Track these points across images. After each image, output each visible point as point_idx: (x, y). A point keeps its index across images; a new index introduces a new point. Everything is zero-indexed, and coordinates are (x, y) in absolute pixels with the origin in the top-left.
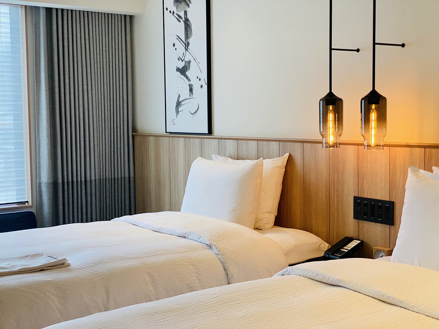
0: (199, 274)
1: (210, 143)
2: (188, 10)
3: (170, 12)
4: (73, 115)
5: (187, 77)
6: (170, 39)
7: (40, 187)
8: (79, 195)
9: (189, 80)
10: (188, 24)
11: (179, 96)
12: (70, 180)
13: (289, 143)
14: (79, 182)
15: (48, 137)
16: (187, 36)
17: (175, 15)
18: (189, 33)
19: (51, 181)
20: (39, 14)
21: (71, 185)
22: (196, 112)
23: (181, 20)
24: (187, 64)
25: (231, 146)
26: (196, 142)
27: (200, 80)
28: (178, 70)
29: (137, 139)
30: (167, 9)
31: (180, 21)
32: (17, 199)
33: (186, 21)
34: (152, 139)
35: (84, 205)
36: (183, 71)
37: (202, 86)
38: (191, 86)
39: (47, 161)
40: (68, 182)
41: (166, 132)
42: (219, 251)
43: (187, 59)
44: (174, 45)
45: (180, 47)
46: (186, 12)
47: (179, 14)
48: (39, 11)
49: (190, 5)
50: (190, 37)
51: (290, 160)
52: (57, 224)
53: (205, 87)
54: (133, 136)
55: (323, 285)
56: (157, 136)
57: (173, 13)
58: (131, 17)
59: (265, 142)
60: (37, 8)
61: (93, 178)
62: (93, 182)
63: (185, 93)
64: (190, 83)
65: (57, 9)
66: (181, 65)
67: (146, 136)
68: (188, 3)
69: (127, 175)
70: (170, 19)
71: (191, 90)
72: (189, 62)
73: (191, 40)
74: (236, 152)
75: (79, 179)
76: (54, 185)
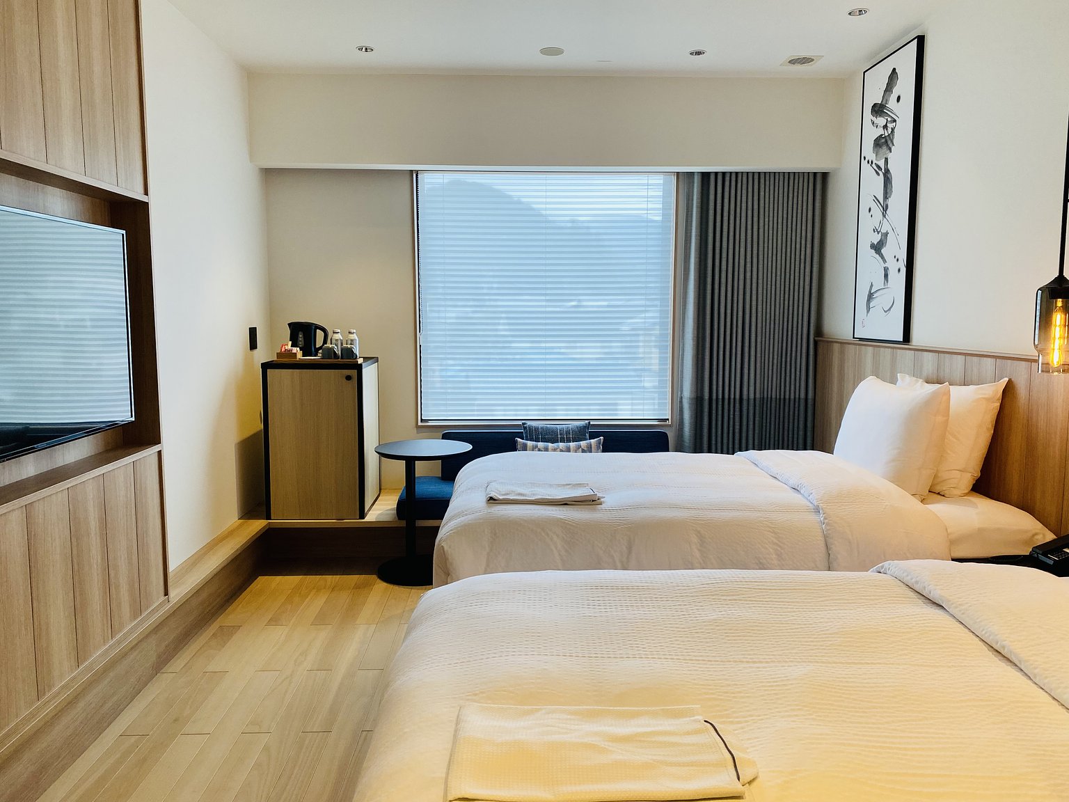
0: (780, 547)
1: (905, 355)
2: (890, 156)
3: (868, 162)
4: (729, 311)
5: (882, 257)
6: (867, 201)
7: (681, 402)
8: (732, 416)
9: (885, 261)
10: (888, 178)
11: (872, 285)
12: (720, 397)
13: (1009, 362)
14: (732, 400)
15: (693, 340)
16: (886, 197)
17: (874, 165)
18: (888, 191)
19: (694, 396)
20: (693, 182)
21: (720, 403)
22: (890, 309)
23: (880, 172)
24: (883, 237)
25: (929, 361)
26: (886, 353)
27: (898, 260)
28: (873, 246)
29: (821, 346)
30: (865, 158)
31: (878, 174)
32: (654, 415)
33: (887, 172)
34: (836, 347)
35: (737, 431)
36: (877, 248)
37: (899, 270)
38: (886, 269)
39: (691, 370)
40: (717, 398)
41: (854, 338)
42: (825, 519)
43: (884, 231)
44: (870, 210)
45: (877, 211)
46: (886, 160)
47: (879, 163)
48: (694, 178)
49: (893, 148)
50: (890, 197)
51: (1009, 390)
52: (701, 452)
53: (904, 270)
54: (816, 343)
55: (920, 601)
56: (843, 343)
57: (872, 162)
58: (825, 176)
59: (975, 359)
60: (692, 174)
61: (752, 396)
62: (752, 402)
63: (879, 282)
64: (886, 265)
65: (716, 174)
66: (876, 238)
67: (830, 343)
68: (891, 145)
69: (803, 396)
70: (868, 170)
71: (886, 276)
72: (887, 234)
73: (890, 202)
74: (935, 371)
75: (732, 397)
76: (698, 401)
